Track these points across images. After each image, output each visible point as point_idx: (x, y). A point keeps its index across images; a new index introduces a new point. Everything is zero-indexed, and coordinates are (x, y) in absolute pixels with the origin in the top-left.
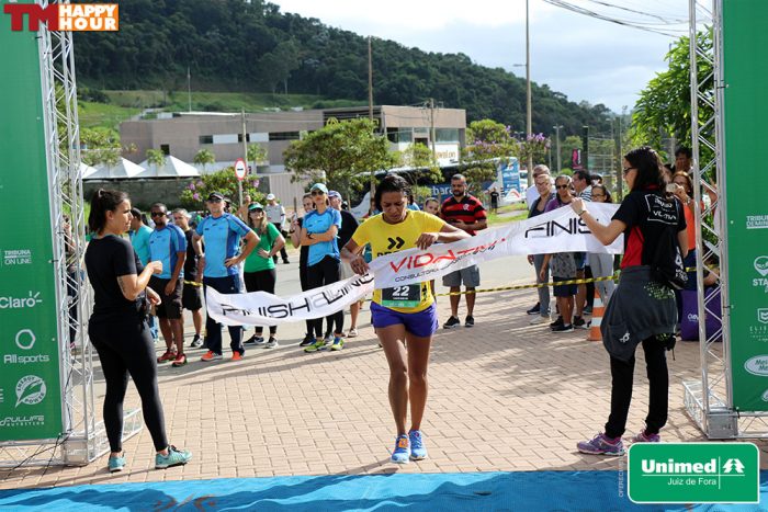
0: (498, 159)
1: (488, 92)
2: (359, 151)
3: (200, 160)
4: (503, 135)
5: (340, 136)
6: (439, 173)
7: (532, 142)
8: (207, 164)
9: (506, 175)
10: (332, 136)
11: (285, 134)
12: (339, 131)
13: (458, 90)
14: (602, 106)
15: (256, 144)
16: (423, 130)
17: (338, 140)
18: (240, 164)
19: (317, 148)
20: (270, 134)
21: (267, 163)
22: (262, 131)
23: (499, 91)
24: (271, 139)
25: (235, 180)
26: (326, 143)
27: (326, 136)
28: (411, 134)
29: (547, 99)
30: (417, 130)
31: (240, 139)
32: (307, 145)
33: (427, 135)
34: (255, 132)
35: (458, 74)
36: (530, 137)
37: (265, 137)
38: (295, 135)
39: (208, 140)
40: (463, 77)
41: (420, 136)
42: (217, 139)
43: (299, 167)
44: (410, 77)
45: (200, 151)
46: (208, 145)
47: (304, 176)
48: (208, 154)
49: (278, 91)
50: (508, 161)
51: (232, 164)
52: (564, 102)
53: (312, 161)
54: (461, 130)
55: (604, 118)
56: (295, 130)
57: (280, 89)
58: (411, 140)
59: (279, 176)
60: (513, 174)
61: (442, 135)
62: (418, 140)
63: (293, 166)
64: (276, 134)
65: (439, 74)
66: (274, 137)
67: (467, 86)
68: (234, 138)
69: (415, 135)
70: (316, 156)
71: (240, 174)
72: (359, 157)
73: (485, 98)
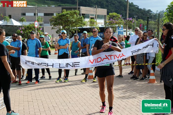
0: (117, 25)
1: (114, 4)
2: (74, 20)
3: (21, 20)
4: (119, 18)
5: (68, 15)
6: (99, 29)
7: (128, 20)
8: (24, 22)
9: (119, 31)
10: (66, 15)
11: (49, 14)
12: (68, 14)
13: (104, 3)
14: (150, 10)
15: (40, 16)
16: (93, 15)
17: (67, 16)
18: (36, 23)
19: (61, 19)
20: (44, 14)
21: (43, 23)
22: (42, 12)
23: (117, 4)
24: (44, 15)
25: (34, 27)
26: (64, 17)
27: (64, 15)
28: (89, 16)
29: (133, 7)
30: (91, 15)
31: (35, 15)
32: (57, 18)
33: (94, 17)
34: (39, 12)
36: (128, 19)
37: (42, 14)
38: (52, 14)
39: (24, 14)
41: (92, 17)
42: (27, 14)
43: (55, 25)
45: (22, 18)
46: (24, 16)
47: (56, 28)
48: (24, 19)
50: (120, 26)
51: (33, 22)
52: (138, 8)
53: (59, 23)
54: (105, 16)
55: (150, 14)
56: (52, 13)
58: (89, 18)
59: (48, 27)
60: (121, 30)
61: (99, 17)
62: (92, 18)
63: (53, 24)
66: (45, 14)
67: (107, 1)
68: (33, 14)
69: (91, 17)
70: (60, 21)
71: (36, 26)
72: (74, 23)
73: (113, 6)
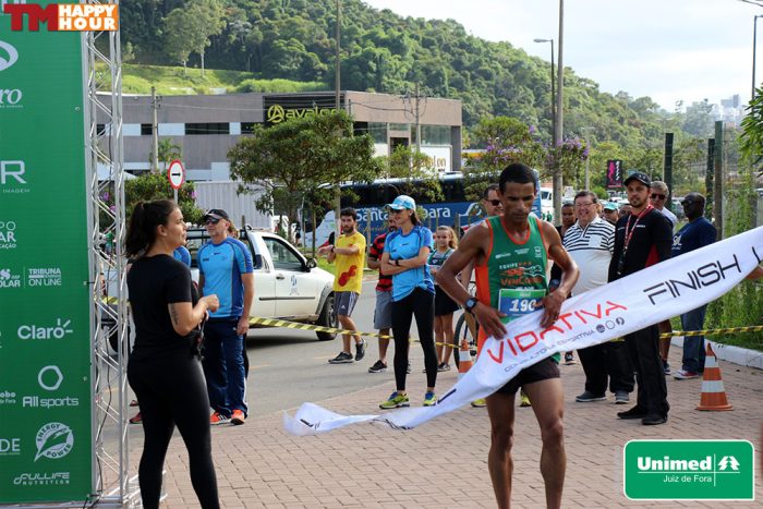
1: (488, 76)
4: (524, 138)
5: (309, 133)
7: (564, 149)
10: (297, 132)
11: (208, 126)
13: (446, 72)
14: (647, 99)
15: (168, 138)
16: (402, 127)
17: (305, 138)
18: (176, 168)
19: (274, 149)
20: (187, 125)
22: (176, 121)
23: (502, 74)
24: (188, 132)
26: (289, 141)
27: (289, 133)
28: (385, 132)
29: (572, 89)
30: (396, 127)
31: (146, 130)
33: (407, 134)
34: (165, 121)
35: (446, 48)
36: (561, 142)
37: (178, 129)
38: (221, 128)
40: (453, 55)
41: (398, 134)
43: (249, 174)
44: (378, 51)
49: (190, 65)
52: (593, 92)
53: (267, 167)
54: (455, 129)
55: (651, 117)
56: (222, 121)
57: (194, 60)
58: (385, 142)
61: (434, 135)
62: (397, 141)
63: (241, 173)
64: (196, 125)
65: (421, 49)
66: (192, 129)
67: (458, 65)
68: (136, 130)
69: (391, 134)
71: (176, 181)
72: (332, 163)
73: (484, 83)
